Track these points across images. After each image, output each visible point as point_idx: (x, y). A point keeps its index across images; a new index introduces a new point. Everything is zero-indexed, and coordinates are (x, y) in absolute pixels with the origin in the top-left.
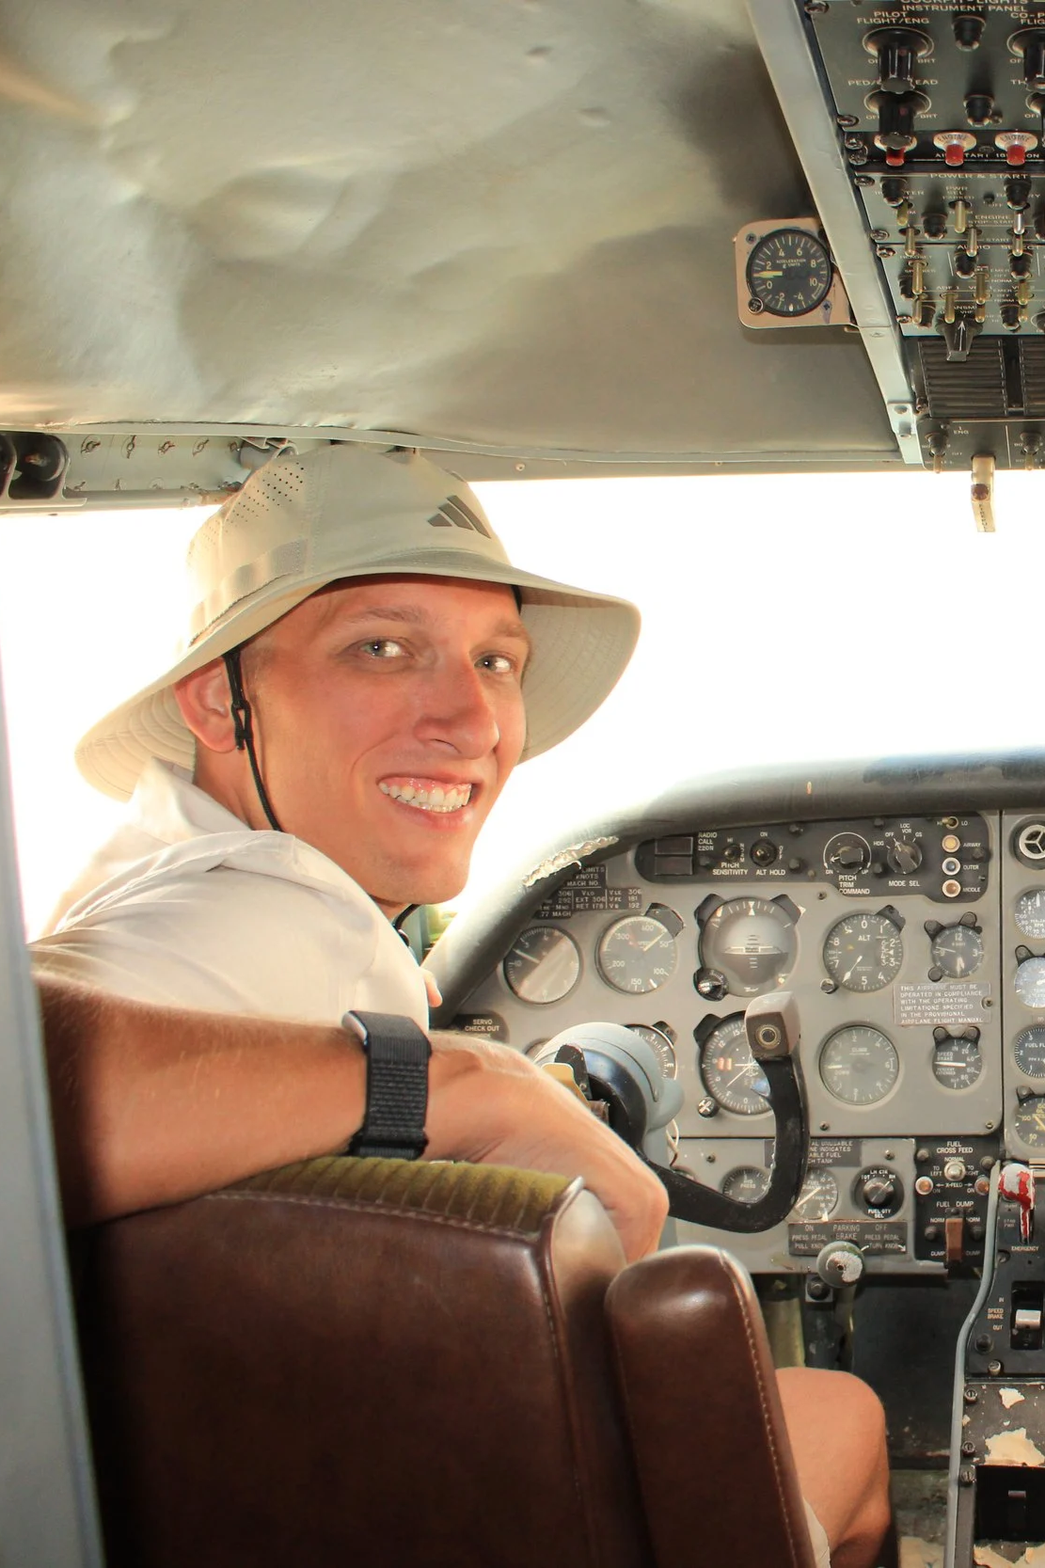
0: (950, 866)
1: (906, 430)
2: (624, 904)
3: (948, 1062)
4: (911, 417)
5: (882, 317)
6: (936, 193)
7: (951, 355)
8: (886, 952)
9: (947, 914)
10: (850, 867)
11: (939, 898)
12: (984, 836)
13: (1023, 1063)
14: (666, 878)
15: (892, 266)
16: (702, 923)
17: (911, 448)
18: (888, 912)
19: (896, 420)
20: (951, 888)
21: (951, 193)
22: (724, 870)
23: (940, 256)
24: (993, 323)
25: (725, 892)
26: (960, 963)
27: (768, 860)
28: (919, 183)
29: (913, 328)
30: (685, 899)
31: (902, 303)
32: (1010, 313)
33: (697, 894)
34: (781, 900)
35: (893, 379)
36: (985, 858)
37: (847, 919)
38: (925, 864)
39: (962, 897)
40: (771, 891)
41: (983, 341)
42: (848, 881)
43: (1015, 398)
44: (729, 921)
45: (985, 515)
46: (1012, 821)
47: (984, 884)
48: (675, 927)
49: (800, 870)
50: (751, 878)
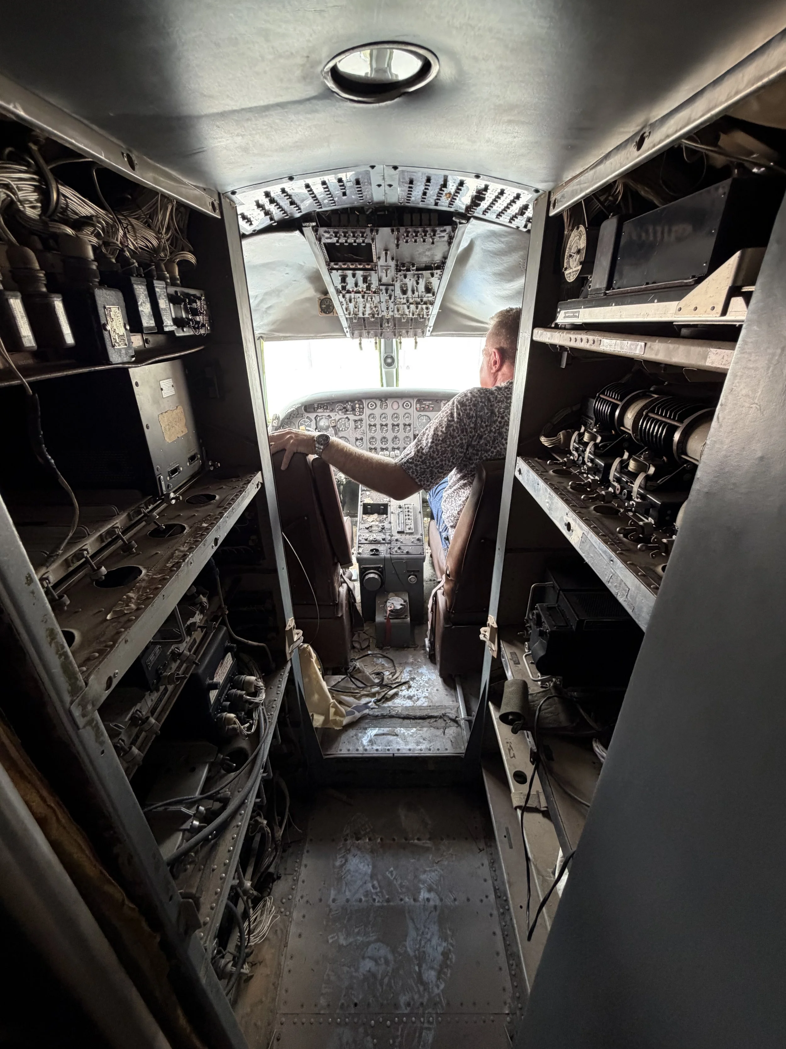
0: (357, 410)
1: (347, 332)
2: (302, 417)
3: (358, 443)
4: (348, 330)
5: (343, 314)
6: (350, 297)
7: (354, 321)
8: (347, 425)
9: (357, 418)
10: (340, 410)
11: (355, 415)
12: (363, 404)
13: (370, 443)
14: (309, 412)
15: (344, 307)
16: (316, 420)
17: (348, 335)
18: (347, 418)
19: (345, 330)
20: (357, 413)
21: (353, 297)
22: (319, 410)
23: (351, 306)
24: (361, 315)
25: (320, 414)
26: (359, 427)
27: (327, 409)
28: (348, 296)
29: (347, 316)
30: (312, 416)
31: (345, 312)
32: (363, 314)
33: (315, 414)
34: (329, 416)
35: (345, 324)
36: (363, 408)
37: (340, 419)
38: (353, 409)
39: (360, 415)
40: (327, 414)
41: (359, 318)
42: (340, 412)
43: (365, 327)
44: (320, 420)
45: (361, 348)
46: (368, 401)
47: (363, 413)
48: (311, 421)
49: (332, 411)
50: (324, 412)
